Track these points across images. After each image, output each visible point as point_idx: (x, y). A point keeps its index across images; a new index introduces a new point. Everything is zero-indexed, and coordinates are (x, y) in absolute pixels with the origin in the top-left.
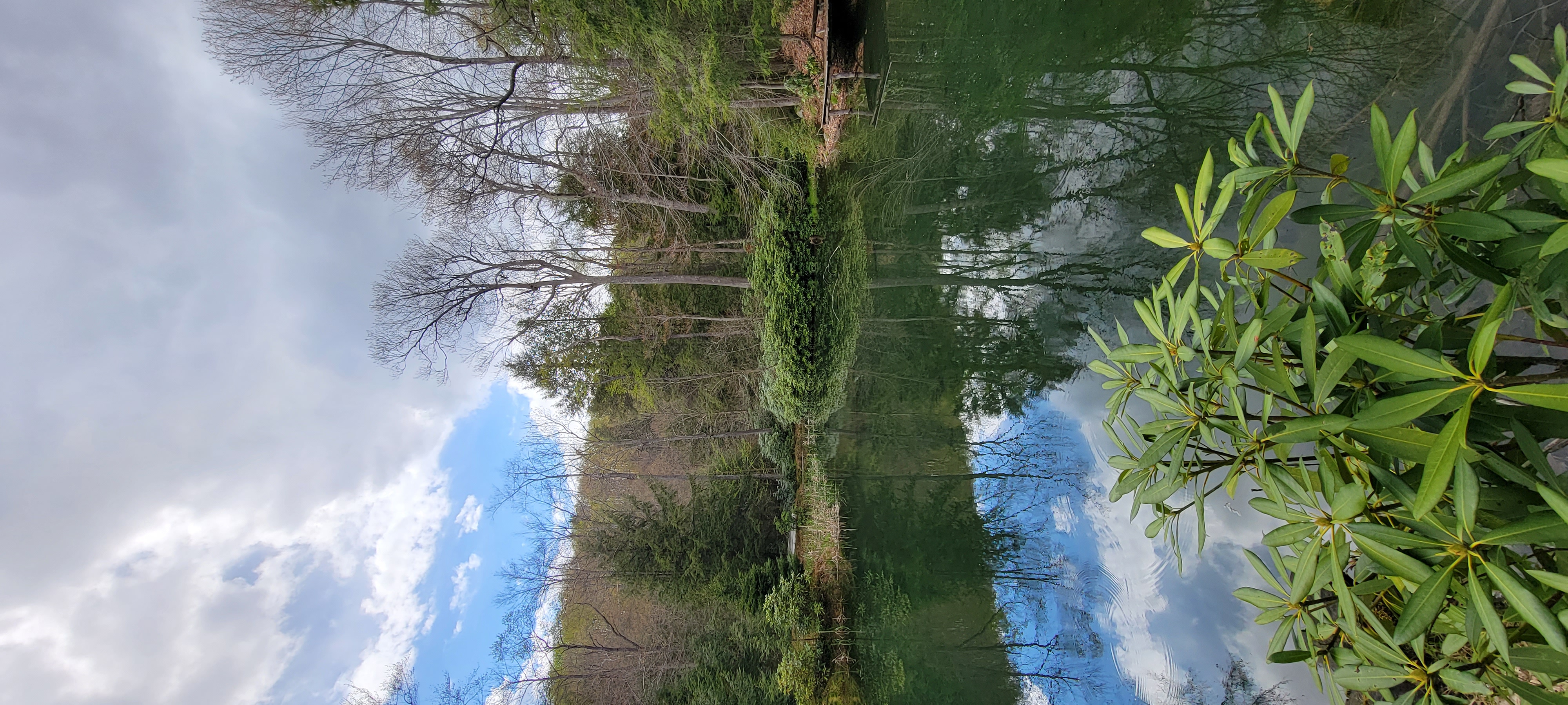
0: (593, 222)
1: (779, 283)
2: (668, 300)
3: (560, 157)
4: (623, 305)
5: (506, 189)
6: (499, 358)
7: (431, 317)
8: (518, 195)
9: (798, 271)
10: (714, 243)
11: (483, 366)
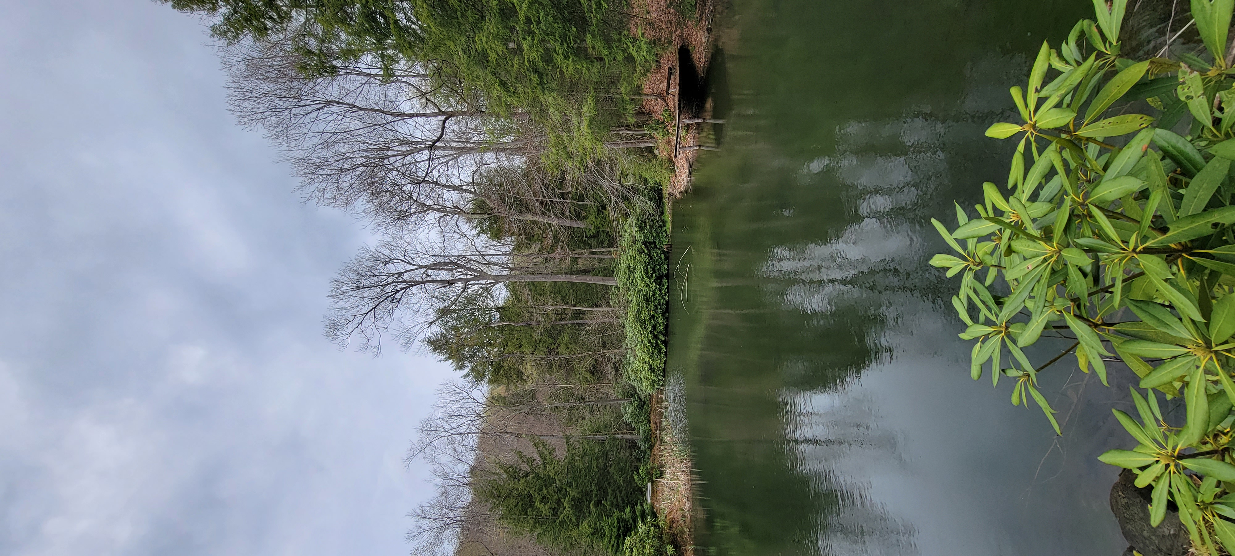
0: (497, 235)
1: (639, 281)
2: (552, 295)
3: (475, 187)
4: (517, 298)
5: (433, 209)
6: (421, 336)
7: (371, 305)
8: (441, 214)
9: (654, 272)
10: (589, 251)
11: (408, 343)
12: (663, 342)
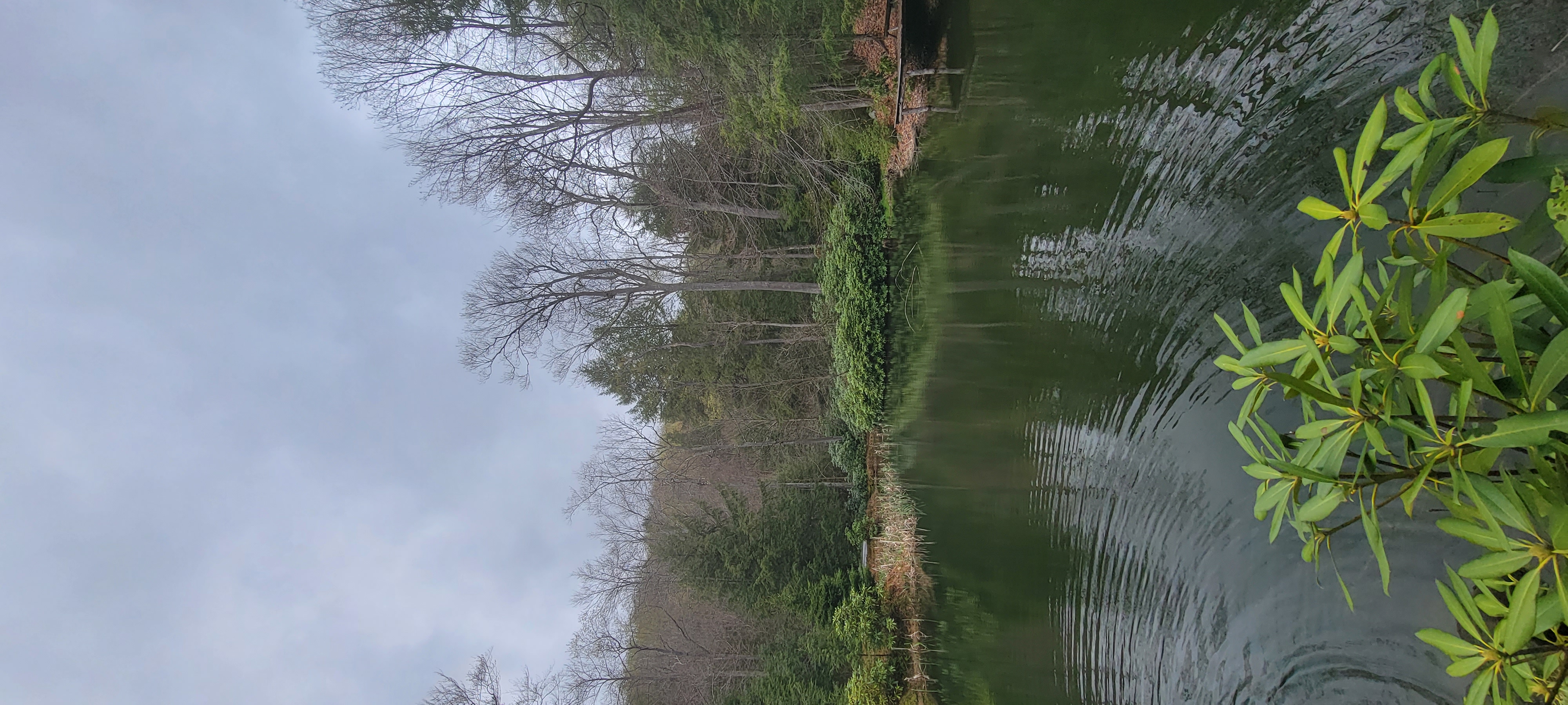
0: (666, 230)
1: (851, 288)
2: (739, 307)
3: (635, 168)
4: (694, 313)
5: (585, 201)
6: (577, 364)
7: (514, 324)
8: (594, 207)
9: (870, 276)
10: (785, 248)
11: (561, 372)
12: (881, 366)
